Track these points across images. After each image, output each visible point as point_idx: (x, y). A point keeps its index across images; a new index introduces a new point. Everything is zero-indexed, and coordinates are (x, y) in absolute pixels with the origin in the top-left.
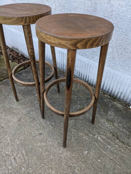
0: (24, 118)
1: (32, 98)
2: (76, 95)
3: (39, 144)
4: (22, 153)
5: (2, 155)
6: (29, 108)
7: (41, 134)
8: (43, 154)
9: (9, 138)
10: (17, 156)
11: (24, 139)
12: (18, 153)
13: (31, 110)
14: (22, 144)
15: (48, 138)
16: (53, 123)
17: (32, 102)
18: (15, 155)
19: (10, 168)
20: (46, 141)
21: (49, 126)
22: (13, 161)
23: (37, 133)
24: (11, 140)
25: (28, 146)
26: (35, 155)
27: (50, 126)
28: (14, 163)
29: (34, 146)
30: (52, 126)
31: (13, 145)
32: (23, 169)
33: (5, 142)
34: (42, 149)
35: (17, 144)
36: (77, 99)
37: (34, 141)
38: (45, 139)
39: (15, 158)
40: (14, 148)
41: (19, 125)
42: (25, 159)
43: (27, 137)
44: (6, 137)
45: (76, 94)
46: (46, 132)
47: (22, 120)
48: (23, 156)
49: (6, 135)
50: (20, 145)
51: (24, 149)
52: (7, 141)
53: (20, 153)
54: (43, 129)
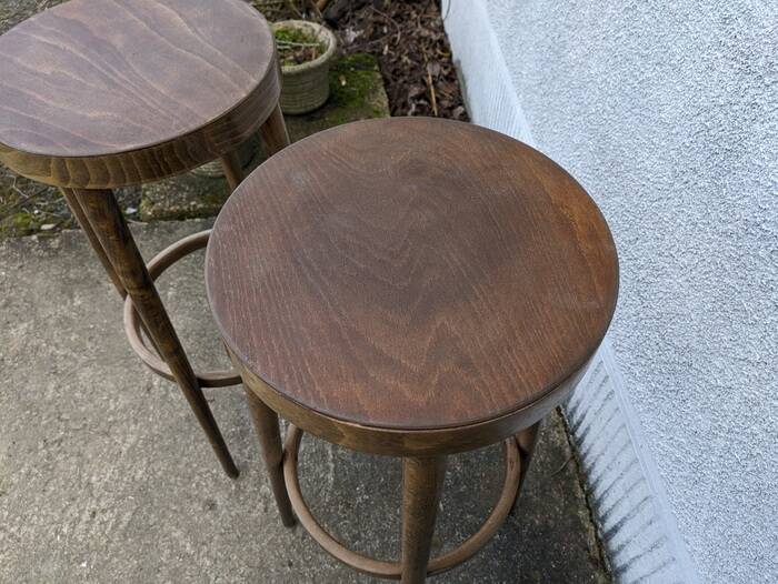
3: (178, 534)
4: (118, 517)
5: (80, 476)
7: (212, 506)
8: (158, 575)
9: (131, 439)
10: (104, 511)
11: (161, 478)
12: (112, 508)
14: (143, 492)
15: (216, 538)
18: (103, 504)
19: (65, 530)
20: (204, 544)
21: (260, 501)
22: (86, 517)
23: (206, 494)
24: (133, 447)
25: (150, 511)
26: (137, 558)
27: (261, 505)
28: (81, 526)
29: (162, 526)
30: (266, 510)
31: (122, 471)
32: (84, 565)
33: (116, 443)
34: (172, 556)
35: (133, 478)
36: (457, 482)
37: (175, 511)
38: (205, 536)
39: (94, 514)
40: (117, 481)
42: (109, 542)
43: (172, 480)
44: (133, 427)
46: (233, 514)
48: (115, 527)
49: (136, 422)
50: (136, 487)
51: (134, 507)
52: (124, 442)
53: (116, 510)
54: (230, 495)
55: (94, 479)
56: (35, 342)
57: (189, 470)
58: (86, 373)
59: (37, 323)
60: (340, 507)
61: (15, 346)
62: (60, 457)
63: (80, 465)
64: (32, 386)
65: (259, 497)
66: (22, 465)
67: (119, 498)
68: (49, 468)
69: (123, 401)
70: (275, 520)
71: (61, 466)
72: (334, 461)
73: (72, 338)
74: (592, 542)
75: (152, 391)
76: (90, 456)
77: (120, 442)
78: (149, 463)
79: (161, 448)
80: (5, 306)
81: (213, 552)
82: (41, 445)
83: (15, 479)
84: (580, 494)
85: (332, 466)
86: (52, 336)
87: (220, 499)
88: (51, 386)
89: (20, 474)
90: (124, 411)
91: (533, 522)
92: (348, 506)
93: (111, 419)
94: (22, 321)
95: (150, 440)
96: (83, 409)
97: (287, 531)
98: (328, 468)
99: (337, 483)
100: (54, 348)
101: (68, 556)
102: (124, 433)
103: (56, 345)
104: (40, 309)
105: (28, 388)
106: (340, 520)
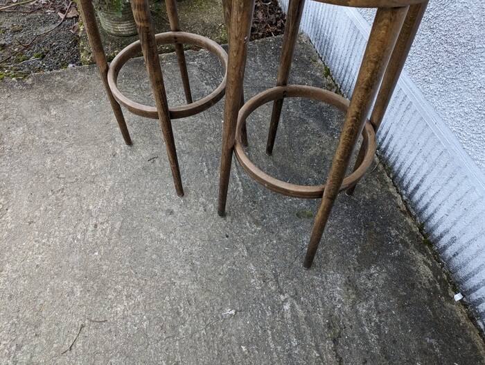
0: (162, 160)
1: (209, 125)
2: (319, 172)
3: (153, 229)
4: (112, 225)
5: (81, 207)
6: (187, 143)
7: (172, 212)
8: (147, 253)
9: (111, 183)
10: (102, 224)
11: (135, 202)
12: (107, 221)
13: (188, 151)
14: (125, 210)
15: (178, 228)
16: (212, 205)
17: (203, 132)
18: (100, 220)
19: (79, 237)
20: (171, 232)
21: (200, 206)
22: (91, 228)
23: (166, 206)
24: (112, 187)
25: (132, 220)
26: (131, 245)
27: (201, 208)
28: (89, 233)
29: (142, 227)
30: (205, 210)
31: (108, 201)
32: (97, 254)
33: (100, 187)
34: (152, 241)
35: (117, 203)
37: (149, 218)
38: (170, 228)
39: (96, 226)
40: (106, 206)
41: (144, 169)
42: (110, 239)
43: (142, 202)
44: (109, 177)
45: (323, 171)
46: (185, 215)
47: (157, 161)
48: (111, 231)
49: (111, 174)
50: (120, 208)
51: (122, 219)
52: (106, 185)
53: (109, 222)
54: (181, 205)
55: (91, 207)
56: (30, 137)
57: (152, 196)
58: (71, 150)
59: (29, 126)
60: (250, 204)
61: (18, 141)
62: (65, 198)
63: (80, 201)
64: (35, 161)
65: (199, 204)
66: (40, 206)
67: (109, 216)
68: (59, 205)
69: (99, 163)
70: (213, 215)
71: (67, 202)
72: (240, 180)
73: (56, 133)
74: (400, 203)
75: (117, 156)
76: (85, 196)
77: (102, 185)
78: (125, 195)
79: (130, 186)
80: (4, 119)
81: (178, 236)
82: (50, 193)
83: (37, 213)
84: (388, 180)
85: (240, 183)
86: (41, 132)
87: (175, 208)
88: (48, 161)
89: (40, 210)
90: (101, 168)
91: (364, 198)
92: (254, 202)
93: (93, 174)
94: (17, 126)
95: (122, 183)
96: (73, 171)
97: (221, 219)
98: (238, 185)
99: (245, 191)
100: (44, 139)
101: (85, 251)
102: (105, 180)
103: (46, 138)
104: (29, 119)
105: (32, 163)
106: (251, 210)
